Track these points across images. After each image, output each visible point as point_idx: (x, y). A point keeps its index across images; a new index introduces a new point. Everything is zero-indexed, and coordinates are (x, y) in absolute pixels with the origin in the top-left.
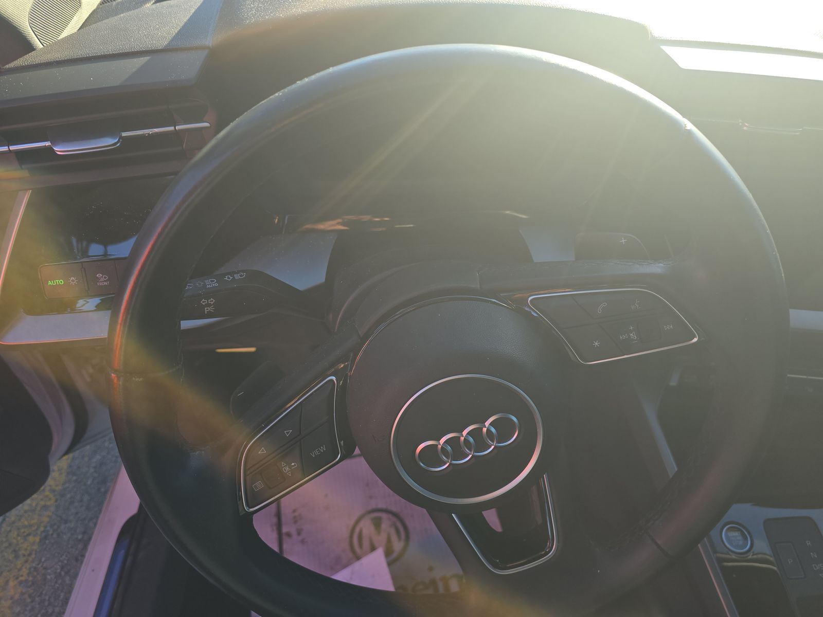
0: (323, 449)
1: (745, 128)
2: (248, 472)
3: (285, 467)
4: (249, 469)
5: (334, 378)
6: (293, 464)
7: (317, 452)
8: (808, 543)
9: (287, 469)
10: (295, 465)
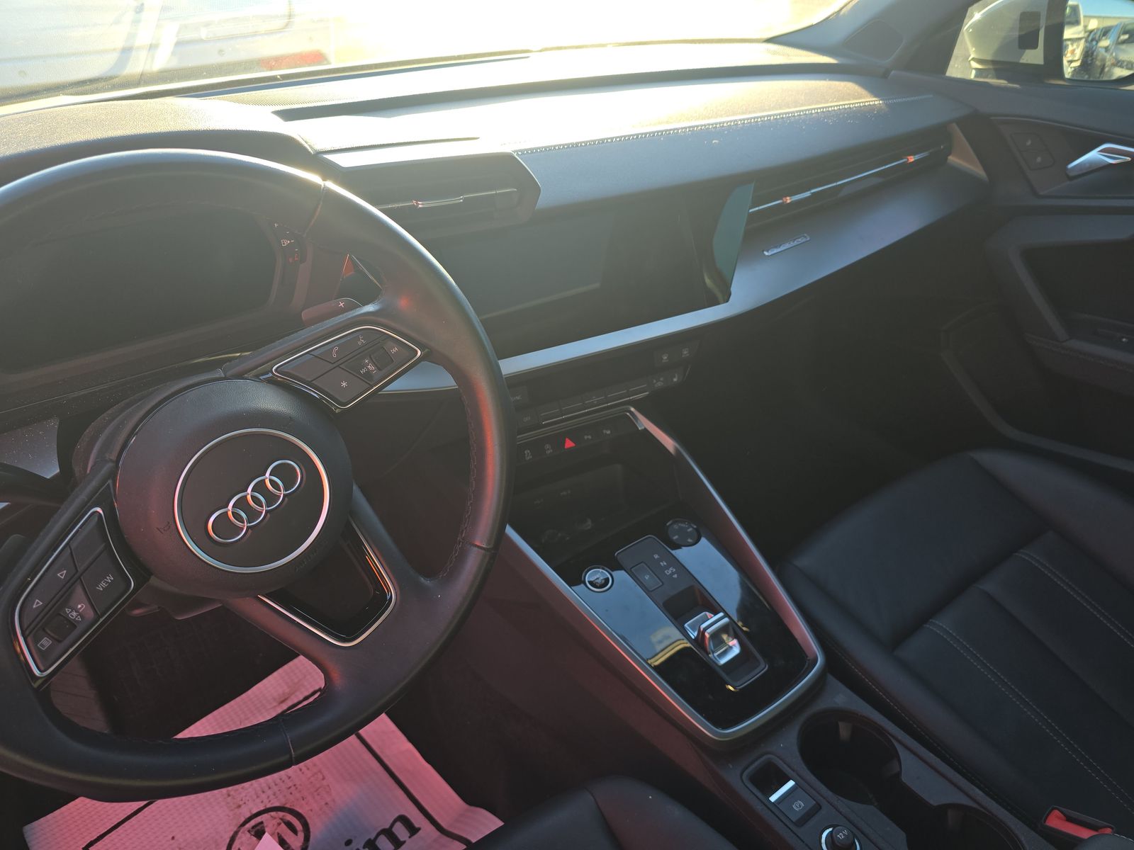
0: (110, 579)
1: (420, 206)
2: (27, 632)
3: (71, 612)
4: (28, 627)
5: (99, 510)
6: (79, 606)
7: (103, 584)
8: (656, 556)
9: (74, 614)
10: (82, 606)
